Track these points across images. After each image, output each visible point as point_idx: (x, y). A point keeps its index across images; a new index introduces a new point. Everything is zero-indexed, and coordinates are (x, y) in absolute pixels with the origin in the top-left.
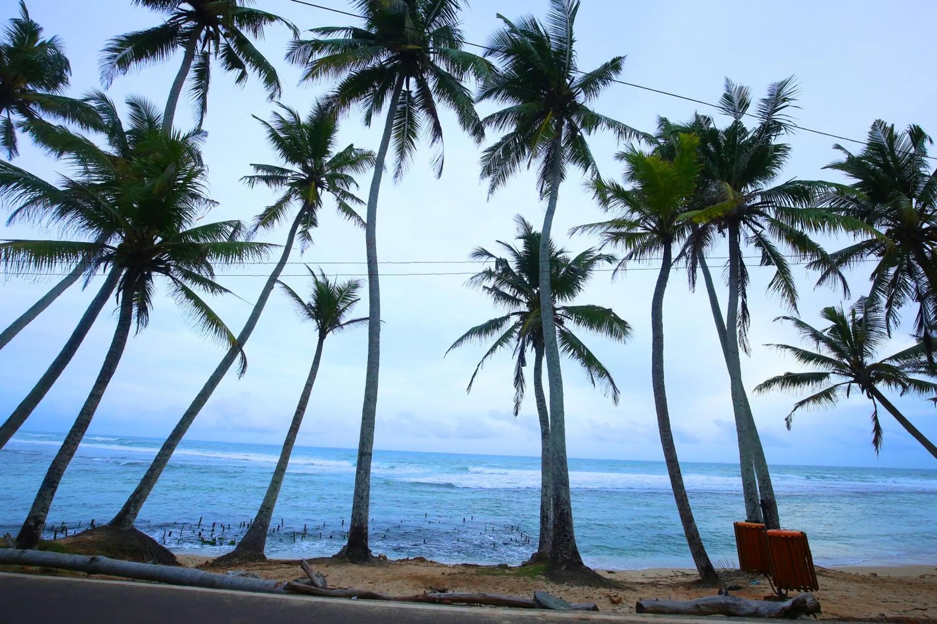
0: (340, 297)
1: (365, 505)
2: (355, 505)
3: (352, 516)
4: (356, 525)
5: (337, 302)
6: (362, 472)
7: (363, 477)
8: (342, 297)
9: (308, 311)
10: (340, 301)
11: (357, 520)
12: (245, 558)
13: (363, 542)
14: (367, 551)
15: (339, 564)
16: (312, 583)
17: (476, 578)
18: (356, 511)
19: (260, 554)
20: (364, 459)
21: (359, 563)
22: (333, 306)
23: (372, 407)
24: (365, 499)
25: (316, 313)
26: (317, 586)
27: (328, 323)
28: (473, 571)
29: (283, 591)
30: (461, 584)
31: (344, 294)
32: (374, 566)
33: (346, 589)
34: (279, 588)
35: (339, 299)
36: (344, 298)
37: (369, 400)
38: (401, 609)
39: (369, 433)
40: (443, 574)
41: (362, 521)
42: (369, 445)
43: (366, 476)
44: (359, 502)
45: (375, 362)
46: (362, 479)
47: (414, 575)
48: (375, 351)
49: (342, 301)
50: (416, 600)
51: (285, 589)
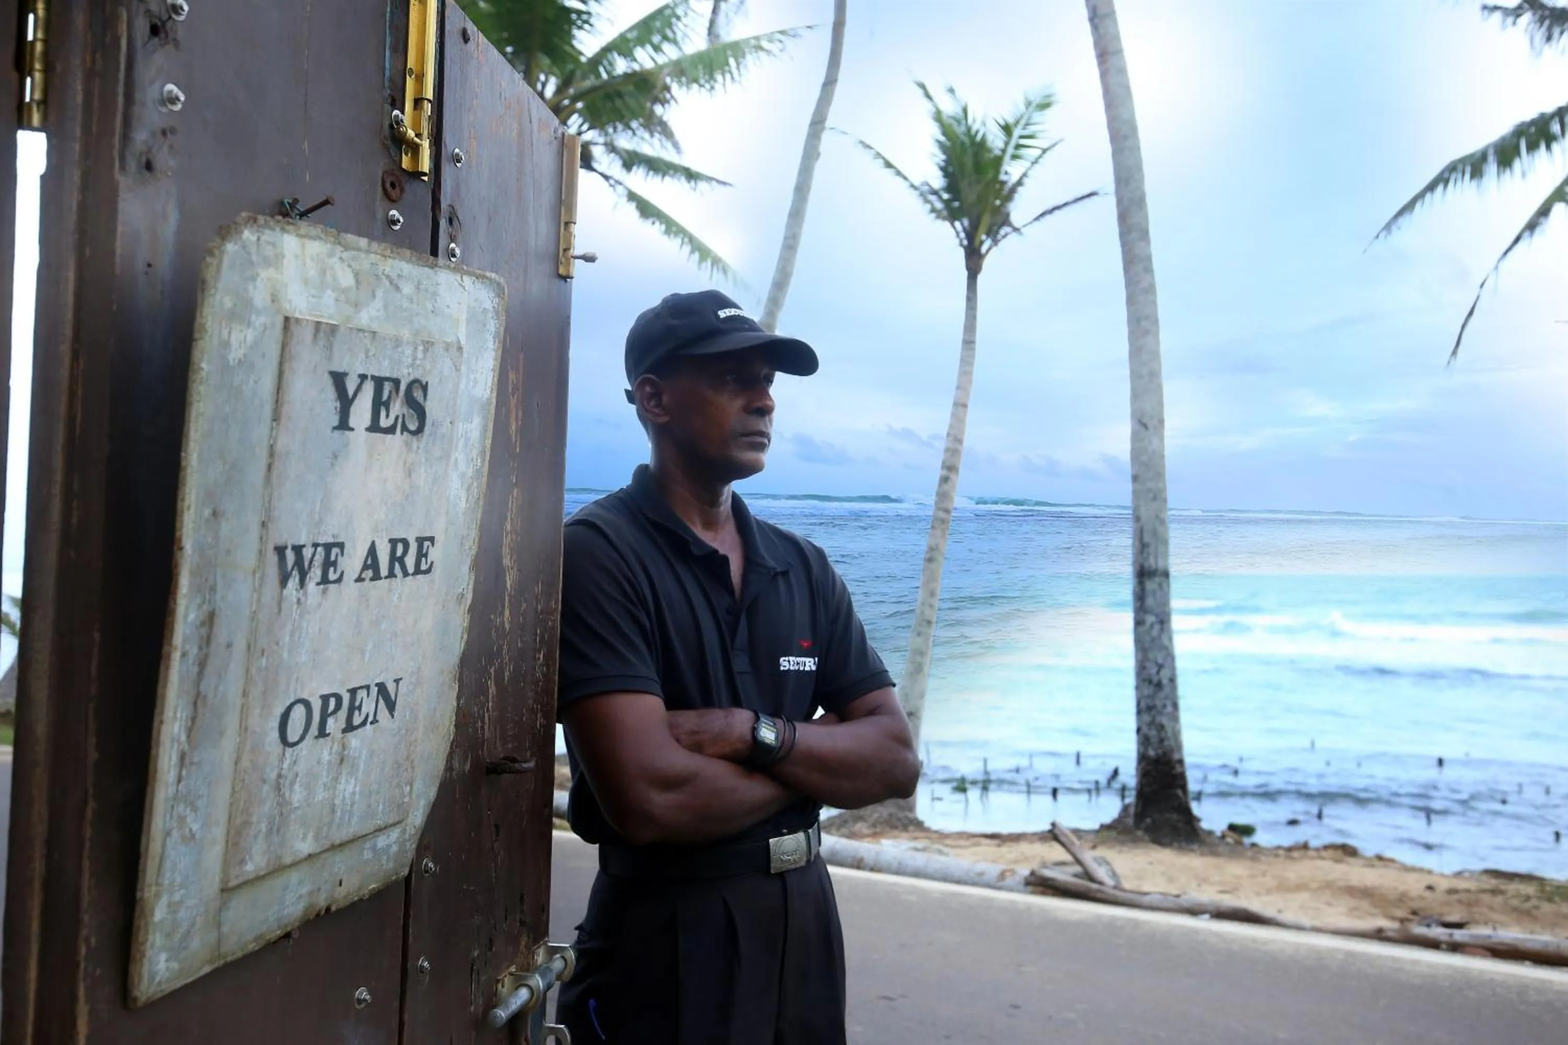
0: (1007, 144)
1: (1169, 703)
2: (1143, 704)
3: (1139, 730)
4: (1151, 753)
5: (998, 162)
6: (1150, 619)
7: (1155, 632)
8: (1013, 142)
9: (927, 201)
10: (1007, 158)
11: (1154, 740)
12: (881, 823)
13: (1177, 796)
14: (1191, 820)
15: (1122, 843)
16: (1088, 875)
17: (1546, 907)
18: (1147, 718)
19: (910, 815)
20: (1150, 585)
21: (1176, 844)
22: (990, 175)
23: (1155, 441)
24: (1167, 690)
25: (947, 203)
26: (1101, 883)
27: (983, 227)
28: (1529, 889)
29: (1021, 887)
30: (1496, 916)
31: (1017, 132)
32: (1215, 854)
33: (1178, 896)
34: (1009, 881)
35: (1004, 151)
36: (1018, 147)
37: (1145, 426)
38: (1350, 954)
39: (1157, 517)
40: (1430, 888)
41: (1166, 743)
42: (1161, 549)
43: (1162, 630)
44: (1152, 697)
45: (1147, 318)
46: (1153, 640)
47: (1342, 884)
48: (1144, 284)
49: (1015, 157)
50: (1379, 935)
51: (1028, 883)
